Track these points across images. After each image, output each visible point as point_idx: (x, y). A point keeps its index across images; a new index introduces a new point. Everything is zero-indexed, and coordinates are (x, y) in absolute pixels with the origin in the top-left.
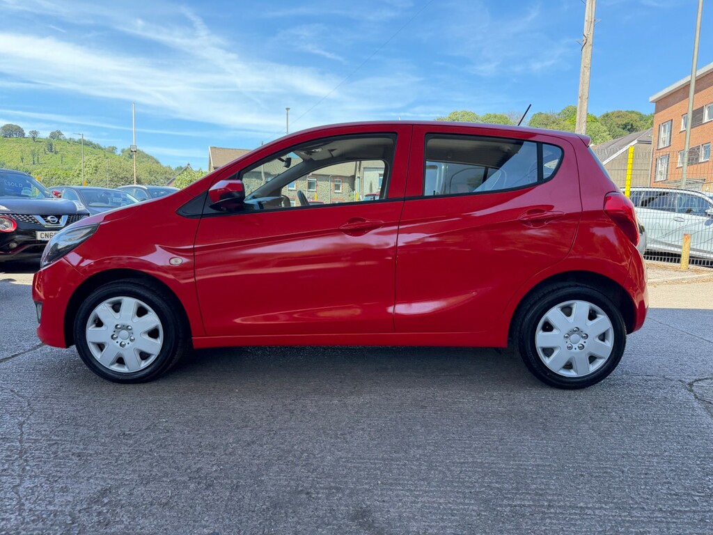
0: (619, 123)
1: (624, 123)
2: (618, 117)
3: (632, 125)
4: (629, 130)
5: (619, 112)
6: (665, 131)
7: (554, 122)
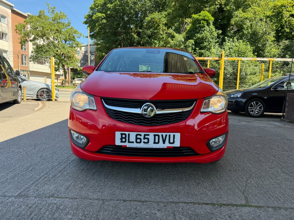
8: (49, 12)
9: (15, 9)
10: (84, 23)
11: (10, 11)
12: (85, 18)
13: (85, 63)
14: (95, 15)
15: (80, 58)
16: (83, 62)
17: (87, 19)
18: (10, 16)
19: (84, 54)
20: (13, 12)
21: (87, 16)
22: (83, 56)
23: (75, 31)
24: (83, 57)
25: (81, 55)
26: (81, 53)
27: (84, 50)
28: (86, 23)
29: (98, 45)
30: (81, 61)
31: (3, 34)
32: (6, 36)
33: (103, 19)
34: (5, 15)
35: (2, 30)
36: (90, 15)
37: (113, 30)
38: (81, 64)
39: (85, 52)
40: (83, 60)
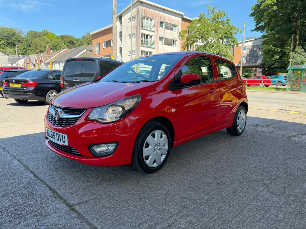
0: (68, 40)
1: (69, 40)
2: (67, 38)
3: (72, 42)
4: (71, 44)
5: (67, 36)
6: (97, 47)
7: (39, 36)
8: (209, 14)
9: (184, 17)
10: (250, 16)
11: (181, 19)
12: (252, 9)
13: (251, 59)
14: (264, 4)
15: (247, 54)
16: (249, 58)
17: (255, 10)
18: (180, 24)
19: (251, 49)
20: (184, 20)
21: (255, 7)
22: (250, 51)
23: (232, 28)
24: (249, 53)
25: (247, 51)
26: (247, 49)
27: (252, 45)
28: (252, 15)
29: (266, 37)
30: (247, 57)
31: (173, 41)
32: (176, 43)
33: (274, 5)
34: (176, 24)
35: (173, 38)
36: (258, 5)
37: (286, 16)
38: (246, 60)
39: (252, 47)
40: (249, 56)
